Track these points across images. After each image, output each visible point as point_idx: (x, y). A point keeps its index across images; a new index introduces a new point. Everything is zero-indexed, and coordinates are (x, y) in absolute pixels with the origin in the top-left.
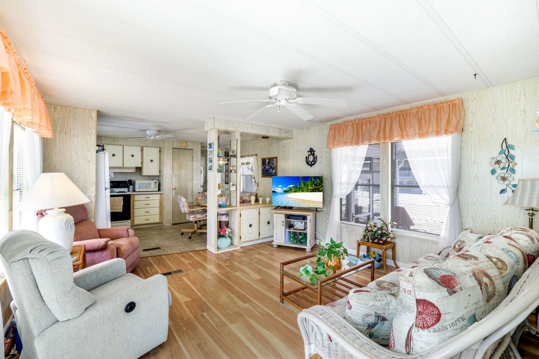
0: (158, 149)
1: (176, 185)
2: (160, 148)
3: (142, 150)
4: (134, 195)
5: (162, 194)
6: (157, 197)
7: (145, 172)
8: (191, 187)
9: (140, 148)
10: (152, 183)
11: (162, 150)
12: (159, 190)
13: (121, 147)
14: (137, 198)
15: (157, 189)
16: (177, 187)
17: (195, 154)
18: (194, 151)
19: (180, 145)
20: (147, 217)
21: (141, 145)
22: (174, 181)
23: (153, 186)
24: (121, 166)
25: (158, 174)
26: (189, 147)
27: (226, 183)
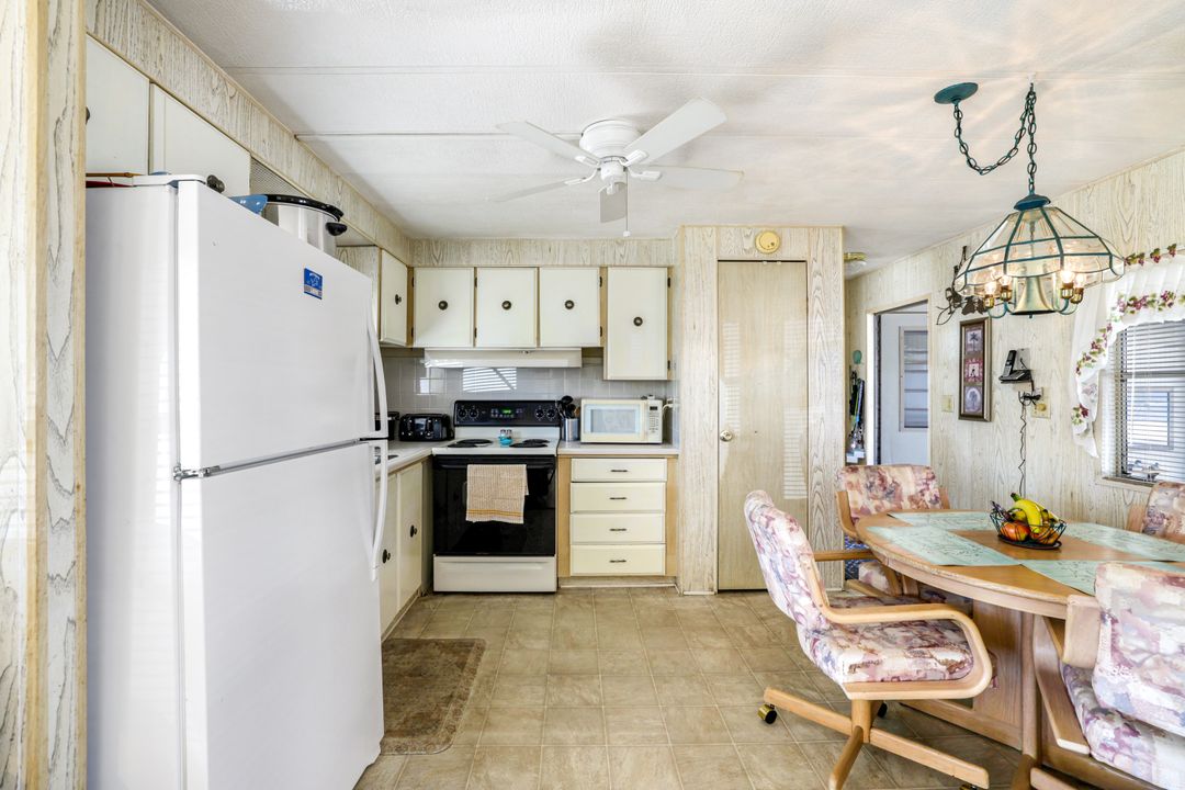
0: (663, 274)
1: (732, 421)
2: (669, 268)
3: (602, 282)
4: (570, 457)
5: (676, 456)
6: (658, 469)
7: (615, 367)
8: (802, 431)
9: (594, 274)
10: (640, 408)
11: (677, 274)
12: (667, 438)
13: (532, 272)
14: (580, 469)
15: (657, 437)
16: (737, 431)
17: (816, 281)
18: (815, 266)
19: (748, 244)
20: (619, 551)
21: (599, 262)
22: (725, 401)
23: (644, 425)
24: (532, 344)
25: (662, 375)
26: (789, 253)
27: (963, 416)
